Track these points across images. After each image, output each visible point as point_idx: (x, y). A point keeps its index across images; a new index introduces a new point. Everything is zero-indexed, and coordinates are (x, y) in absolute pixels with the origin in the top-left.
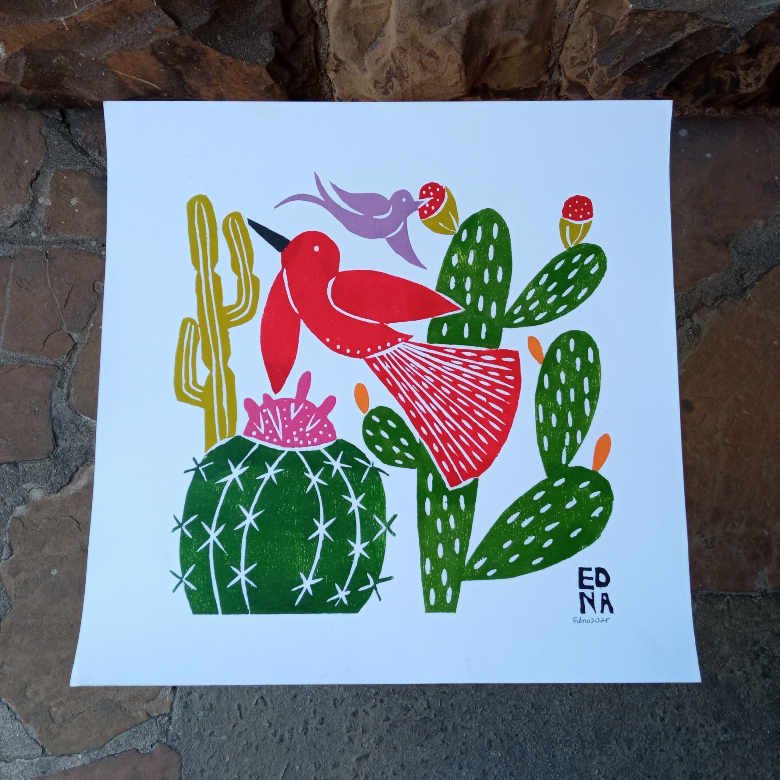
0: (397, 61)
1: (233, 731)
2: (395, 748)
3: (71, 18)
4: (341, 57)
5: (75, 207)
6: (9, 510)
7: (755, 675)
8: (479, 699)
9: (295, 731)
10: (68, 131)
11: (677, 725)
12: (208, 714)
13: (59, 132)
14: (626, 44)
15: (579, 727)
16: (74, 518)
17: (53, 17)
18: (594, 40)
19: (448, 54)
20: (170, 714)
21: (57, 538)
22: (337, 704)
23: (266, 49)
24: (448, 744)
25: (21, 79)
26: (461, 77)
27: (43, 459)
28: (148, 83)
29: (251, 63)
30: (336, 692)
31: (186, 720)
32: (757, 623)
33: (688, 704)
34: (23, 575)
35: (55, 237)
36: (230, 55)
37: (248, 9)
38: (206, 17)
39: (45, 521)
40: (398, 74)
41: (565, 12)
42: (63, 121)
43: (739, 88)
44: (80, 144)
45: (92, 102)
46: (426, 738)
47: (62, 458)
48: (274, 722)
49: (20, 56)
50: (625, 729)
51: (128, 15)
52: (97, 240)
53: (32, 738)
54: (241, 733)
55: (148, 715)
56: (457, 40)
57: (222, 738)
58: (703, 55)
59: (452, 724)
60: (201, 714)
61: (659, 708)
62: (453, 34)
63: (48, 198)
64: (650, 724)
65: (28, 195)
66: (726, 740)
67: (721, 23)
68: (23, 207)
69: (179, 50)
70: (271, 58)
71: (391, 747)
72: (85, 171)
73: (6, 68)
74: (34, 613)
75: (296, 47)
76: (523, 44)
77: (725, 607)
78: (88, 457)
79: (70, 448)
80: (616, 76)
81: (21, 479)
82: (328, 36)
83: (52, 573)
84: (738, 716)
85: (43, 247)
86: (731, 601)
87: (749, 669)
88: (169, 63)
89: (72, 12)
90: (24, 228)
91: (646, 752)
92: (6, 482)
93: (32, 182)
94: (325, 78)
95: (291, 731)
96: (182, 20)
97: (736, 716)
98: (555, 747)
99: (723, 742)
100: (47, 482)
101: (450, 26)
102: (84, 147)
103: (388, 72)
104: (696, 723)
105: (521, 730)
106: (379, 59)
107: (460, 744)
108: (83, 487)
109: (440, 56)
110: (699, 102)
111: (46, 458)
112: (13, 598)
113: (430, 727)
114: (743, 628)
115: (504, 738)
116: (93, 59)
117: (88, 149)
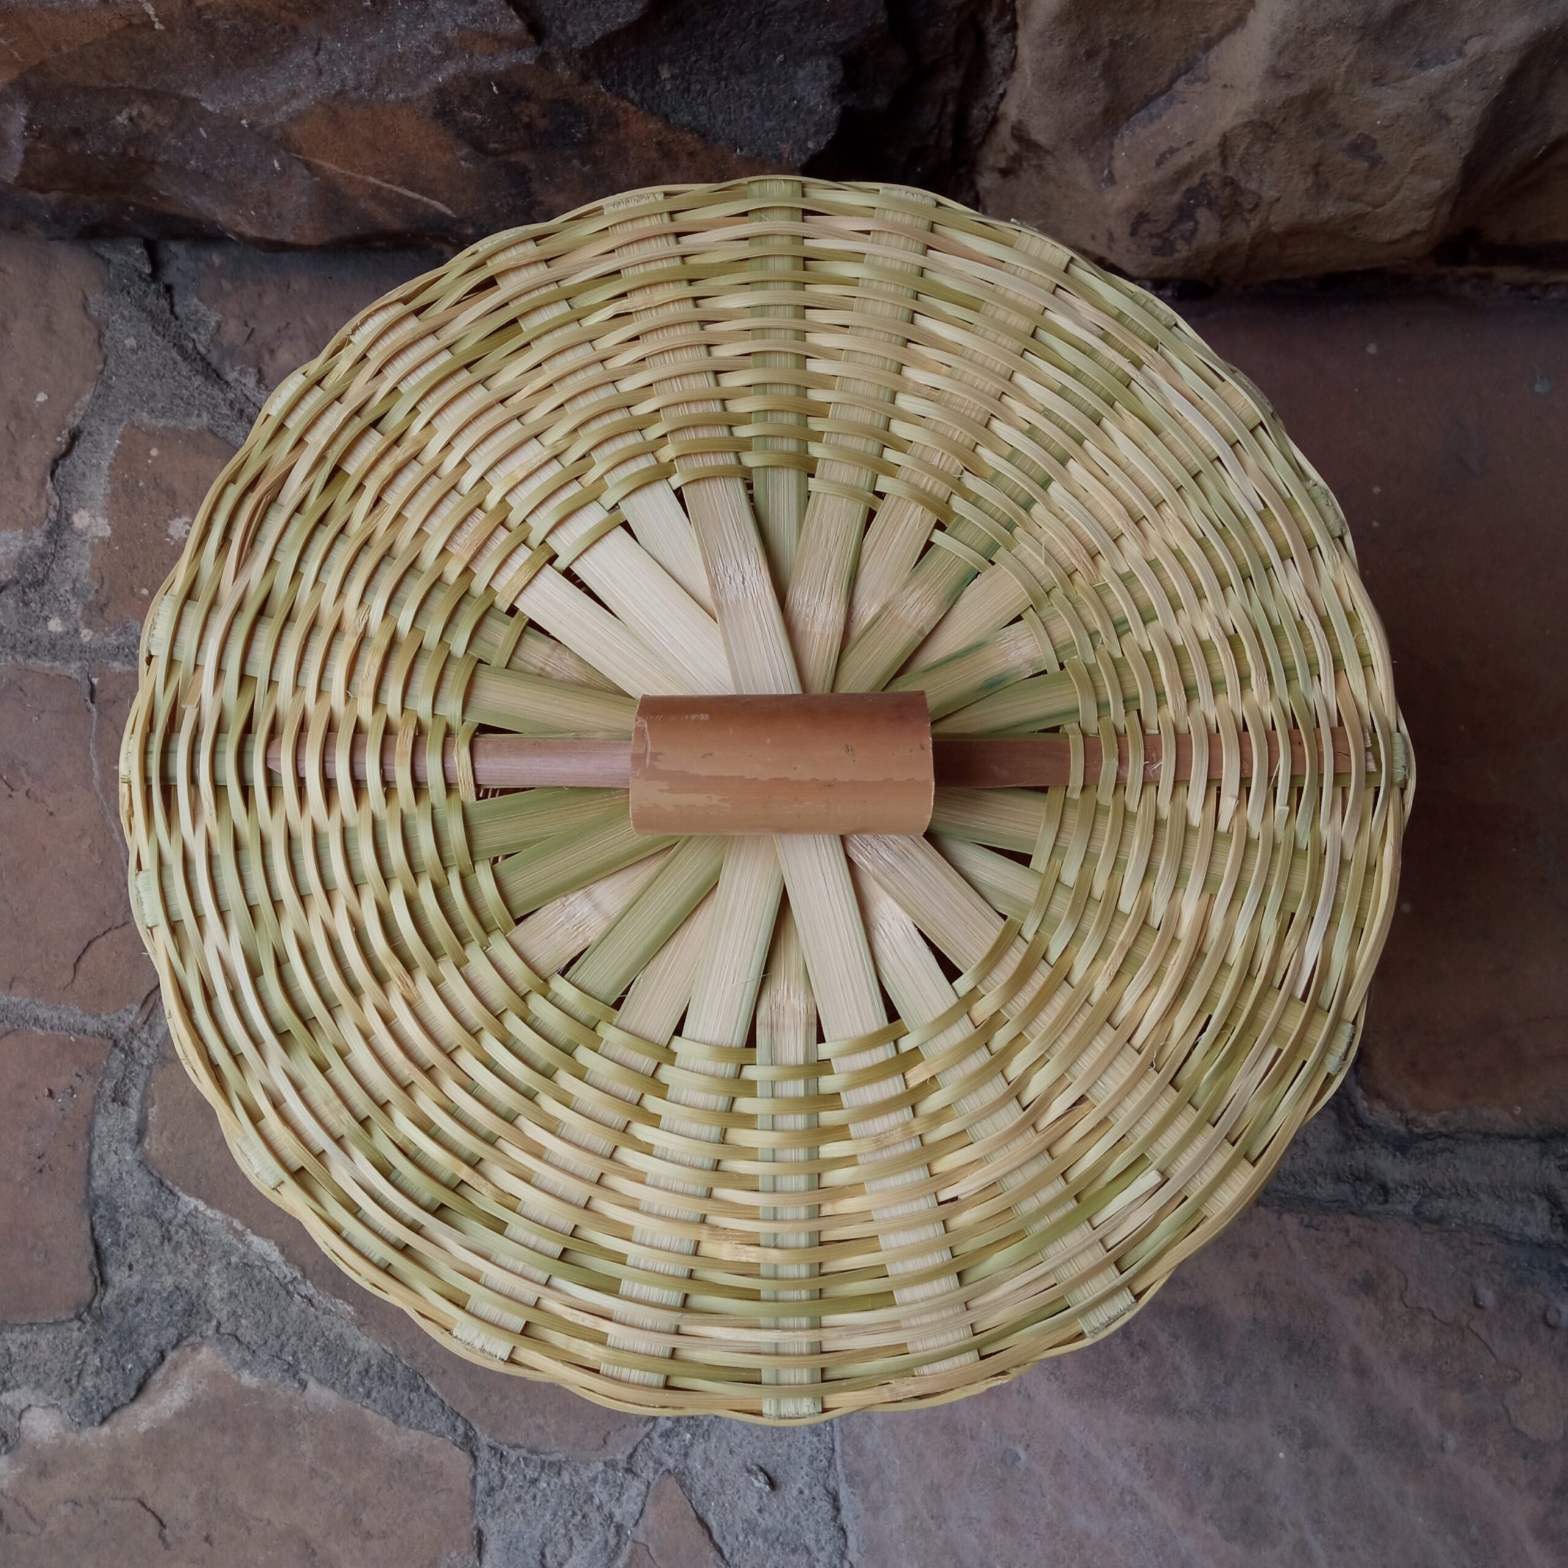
0: (1234, 162)
4: (1041, 137)
5: (179, 547)
10: (167, 307)
13: (144, 309)
16: (150, 1505)
23: (810, 111)
27: (62, 1323)
28: (417, 196)
29: (760, 154)
35: (118, 634)
36: (692, 130)
39: (65, 1510)
40: (1221, 201)
42: (155, 276)
44: (202, 350)
47: (117, 1321)
49: (10, 101)
56: (1466, 111)
62: (1461, 89)
63: (103, 516)
65: (43, 502)
68: (26, 538)
69: (530, 111)
70: (824, 139)
72: (215, 434)
75: (904, 103)
78: (193, 1323)
79: (143, 1291)
85: (82, 668)
88: (492, 146)
90: (26, 604)
93: (56, 463)
100: (72, 1391)
101: (1458, 64)
102: (214, 358)
103: (1191, 193)
106: (1172, 151)
108: (178, 1415)
109: (1391, 156)
111: (71, 1320)
116: (244, 122)
117: (227, 363)
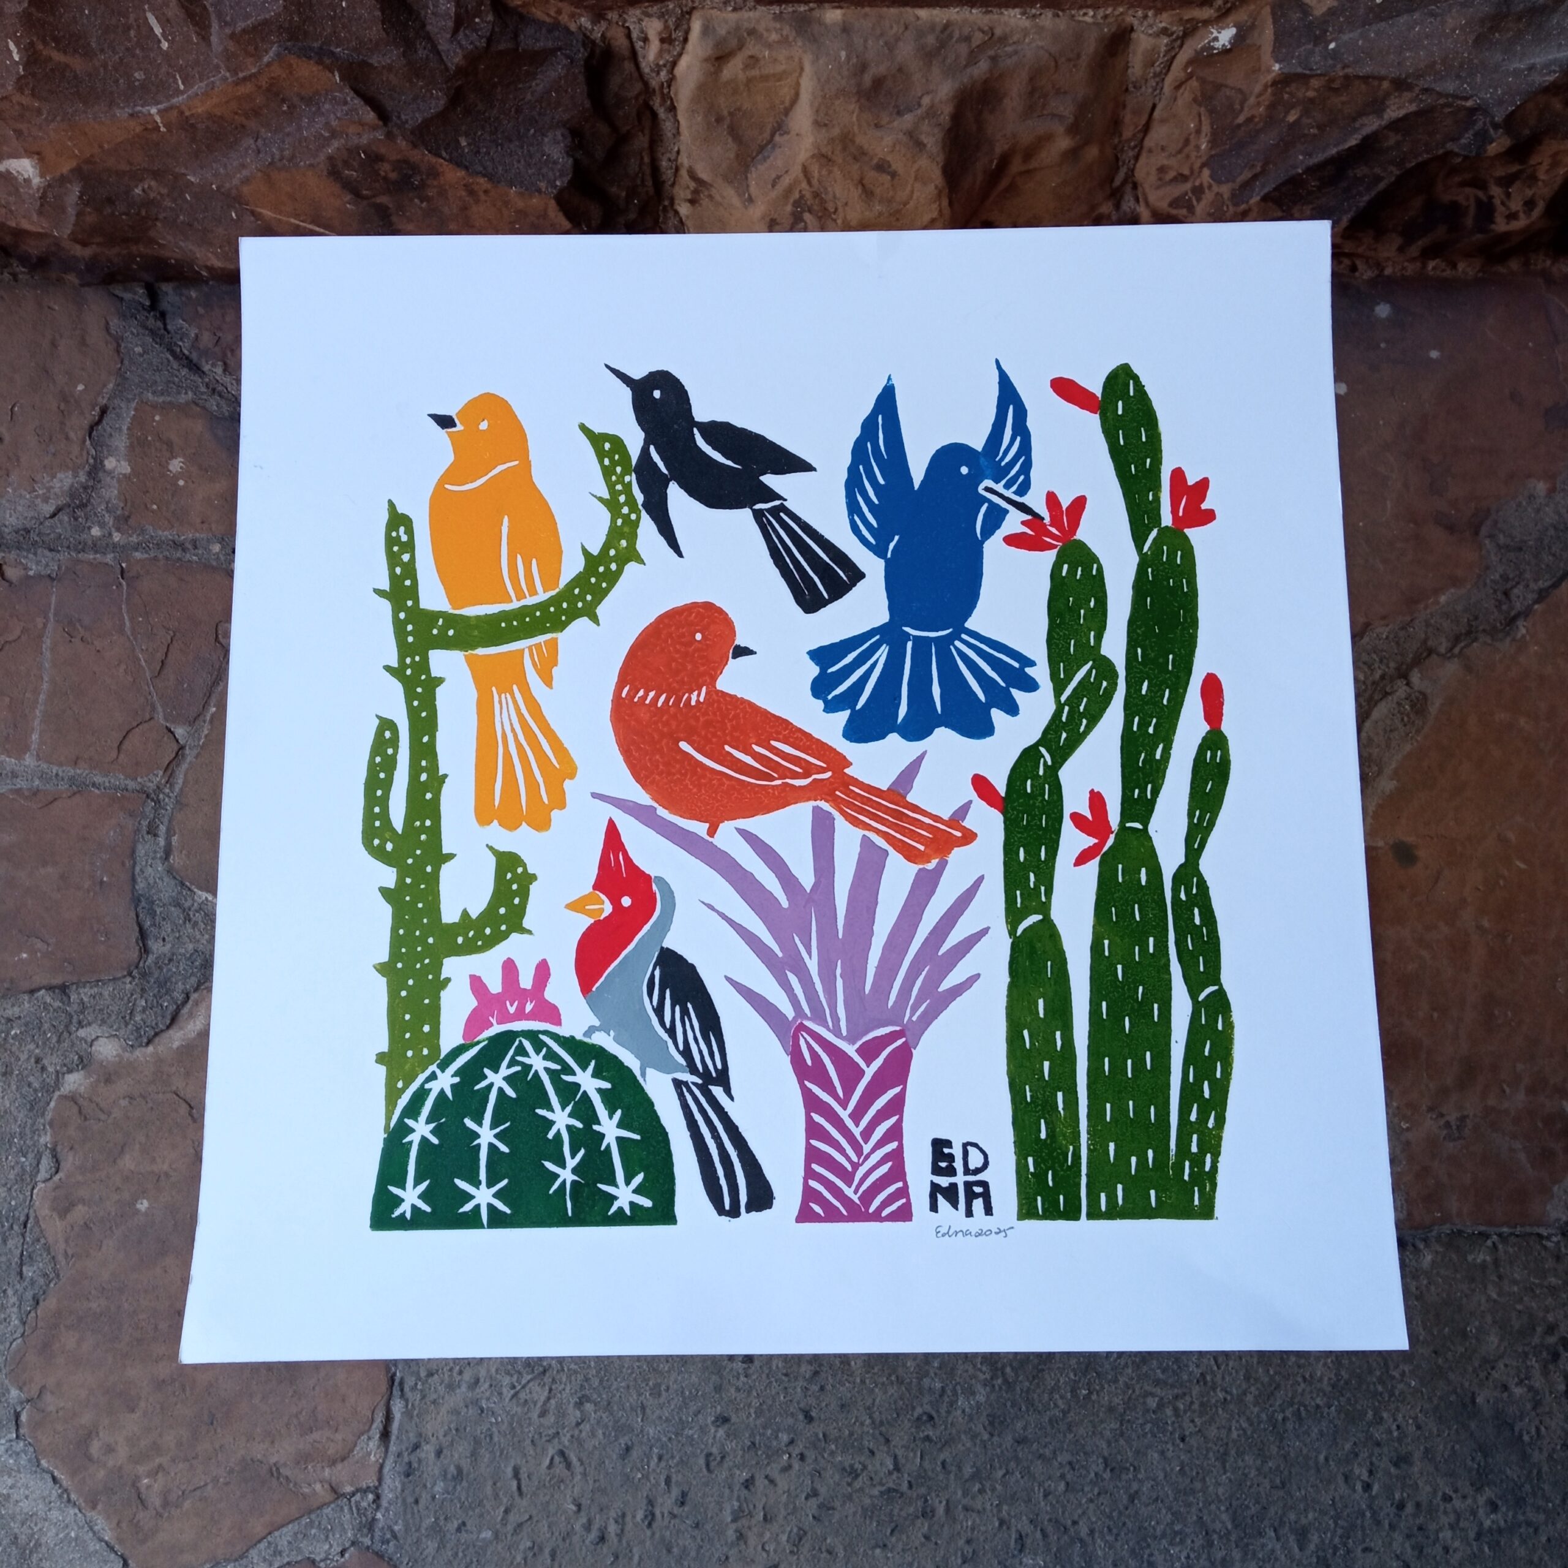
0: (815, 182)
1: (504, 1522)
2: (829, 1552)
3: (171, 108)
4: (704, 175)
5: (176, 477)
6: (51, 1081)
7: (1551, 1393)
8: (999, 1451)
9: (628, 1518)
10: (162, 326)
11: (1397, 1496)
12: (455, 1487)
13: (147, 328)
14: (1269, 138)
15: (1201, 1505)
16: (182, 1095)
17: (135, 106)
18: (1203, 134)
19: (916, 166)
20: (376, 1488)
21: (147, 1136)
22: (713, 1464)
23: (555, 163)
24: (936, 1544)
25: (71, 226)
26: (940, 211)
27: (119, 979)
29: (527, 189)
30: (710, 1441)
31: (410, 1500)
32: (1553, 1290)
33: (1417, 1455)
34: (80, 1213)
35: (139, 535)
36: (484, 176)
37: (520, 86)
38: (437, 102)
39: (124, 1103)
40: (815, 207)
41: (1147, 80)
42: (153, 306)
43: (1493, 222)
44: (186, 352)
45: (210, 269)
46: (892, 1531)
47: (156, 975)
48: (585, 1502)
49: (70, 182)
50: (1291, 1508)
51: (283, 101)
52: (221, 541)
53: (101, 1540)
54: (520, 1525)
55: (334, 1490)
56: (932, 139)
57: (483, 1535)
58: (1420, 159)
59: (944, 1503)
60: (439, 1487)
61: (1359, 1464)
62: (925, 127)
63: (125, 460)
64: (1341, 1497)
65: (85, 453)
66: (1495, 1526)
67: (1456, 97)
68: (75, 475)
69: (385, 168)
70: (566, 179)
71: (823, 1549)
72: (197, 404)
73: (42, 205)
74: (104, 1288)
75: (615, 155)
76: (1064, 143)
77: (1488, 1258)
78: (208, 973)
79: (173, 954)
80: (1247, 202)
81: (75, 1020)
82: (678, 133)
83: (138, 1206)
84: (1519, 1477)
85: (115, 557)
86: (1500, 1246)
87: (1538, 1382)
88: (365, 192)
89: (172, 96)
90: (76, 519)
91: (1334, 1554)
92: (46, 1026)
93: (92, 428)
94: (671, 214)
95: (620, 1520)
96: (390, 109)
97: (1515, 1477)
98: (1152, 1546)
99: (1490, 1530)
100: (127, 1024)
101: (919, 112)
102: (194, 356)
103: (796, 204)
104: (1435, 1492)
105: (1084, 1513)
106: (779, 177)
107: (961, 1542)
108: (199, 1034)
109: (901, 171)
110: (1414, 250)
111: (124, 977)
112: (60, 1258)
113: (901, 1510)
114: (1525, 1299)
115: (1050, 1529)
116: (214, 186)
117: (203, 360)
